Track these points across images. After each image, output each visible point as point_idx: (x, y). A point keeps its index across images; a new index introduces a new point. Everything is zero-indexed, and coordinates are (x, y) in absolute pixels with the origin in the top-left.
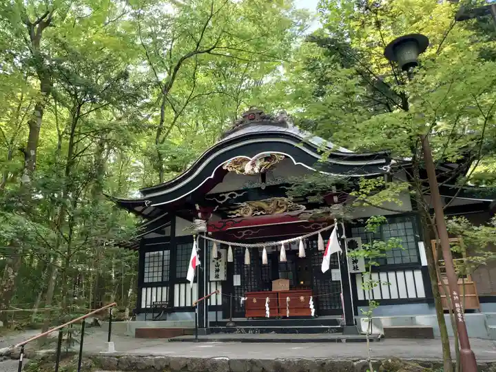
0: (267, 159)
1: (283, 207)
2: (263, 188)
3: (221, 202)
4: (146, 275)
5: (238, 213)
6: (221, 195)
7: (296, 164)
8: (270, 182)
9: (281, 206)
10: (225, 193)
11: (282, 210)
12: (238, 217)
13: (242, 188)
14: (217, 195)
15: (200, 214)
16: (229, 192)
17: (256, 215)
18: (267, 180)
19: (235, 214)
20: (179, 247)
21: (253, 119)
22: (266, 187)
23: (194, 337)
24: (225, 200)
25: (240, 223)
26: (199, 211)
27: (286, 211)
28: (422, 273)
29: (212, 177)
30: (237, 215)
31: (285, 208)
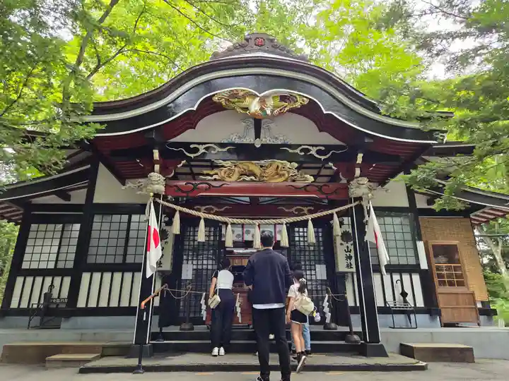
0: (283, 98)
1: (284, 175)
2: (258, 146)
3: (192, 156)
4: (27, 257)
5: (217, 174)
6: (192, 146)
7: (325, 112)
8: (266, 139)
9: (281, 172)
10: (199, 144)
11: (283, 179)
12: (215, 180)
13: (226, 142)
14: (186, 145)
15: (157, 167)
16: (205, 144)
17: (244, 180)
18: (262, 135)
19: (212, 176)
20: (97, 218)
21: (262, 45)
22: (262, 145)
23: (133, 362)
24: (199, 154)
25: (220, 188)
26: (157, 162)
27: (286, 180)
28: (420, 277)
29: (195, 109)
30: (215, 177)
31: (287, 175)
